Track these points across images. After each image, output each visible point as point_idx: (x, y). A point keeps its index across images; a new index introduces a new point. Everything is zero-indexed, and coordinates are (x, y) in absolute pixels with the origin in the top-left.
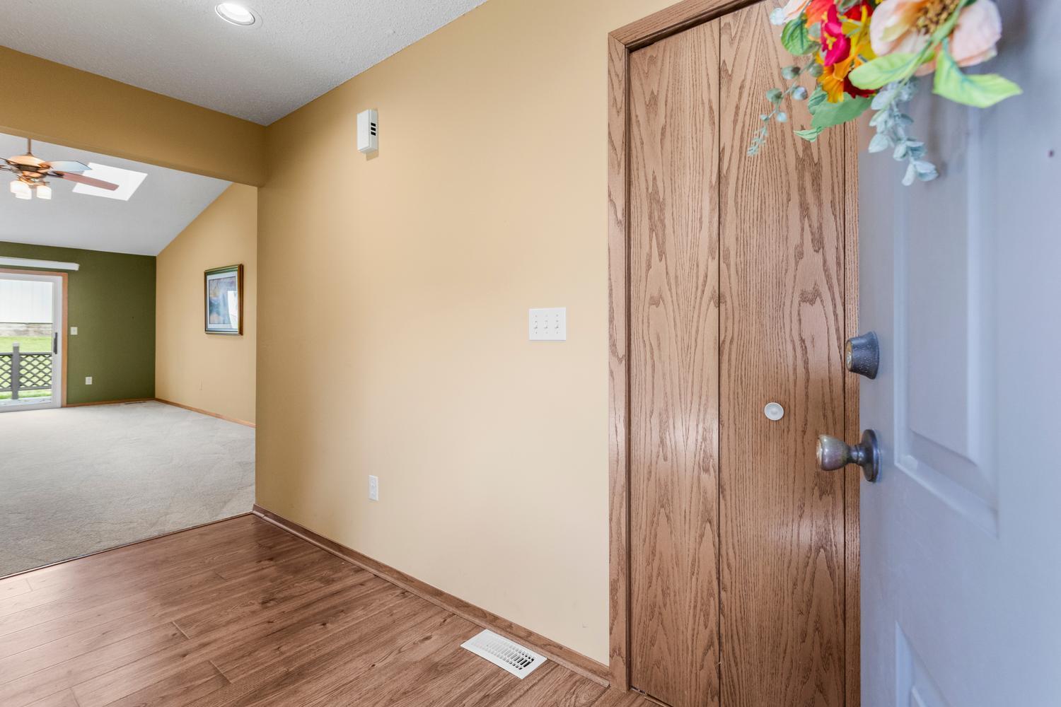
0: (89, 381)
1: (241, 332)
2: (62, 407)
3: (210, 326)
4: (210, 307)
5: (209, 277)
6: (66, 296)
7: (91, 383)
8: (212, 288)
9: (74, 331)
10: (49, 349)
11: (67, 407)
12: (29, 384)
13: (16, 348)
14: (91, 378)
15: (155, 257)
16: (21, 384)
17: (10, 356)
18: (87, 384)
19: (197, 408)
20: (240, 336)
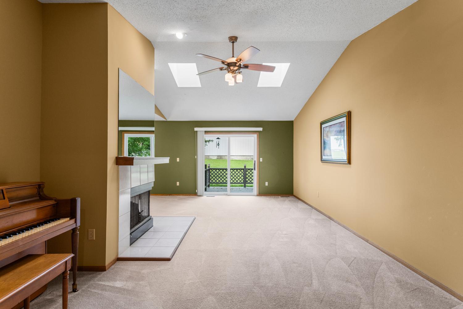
0: (267, 184)
1: (349, 162)
2: (257, 195)
3: (324, 157)
4: (323, 145)
5: (323, 126)
6: (258, 143)
7: (267, 185)
8: (325, 133)
9: (261, 160)
10: (253, 168)
11: (259, 195)
12: (249, 181)
13: (245, 167)
14: (267, 182)
15: (293, 121)
16: (247, 181)
17: (243, 169)
18: (266, 185)
19: (316, 207)
20: (349, 165)
